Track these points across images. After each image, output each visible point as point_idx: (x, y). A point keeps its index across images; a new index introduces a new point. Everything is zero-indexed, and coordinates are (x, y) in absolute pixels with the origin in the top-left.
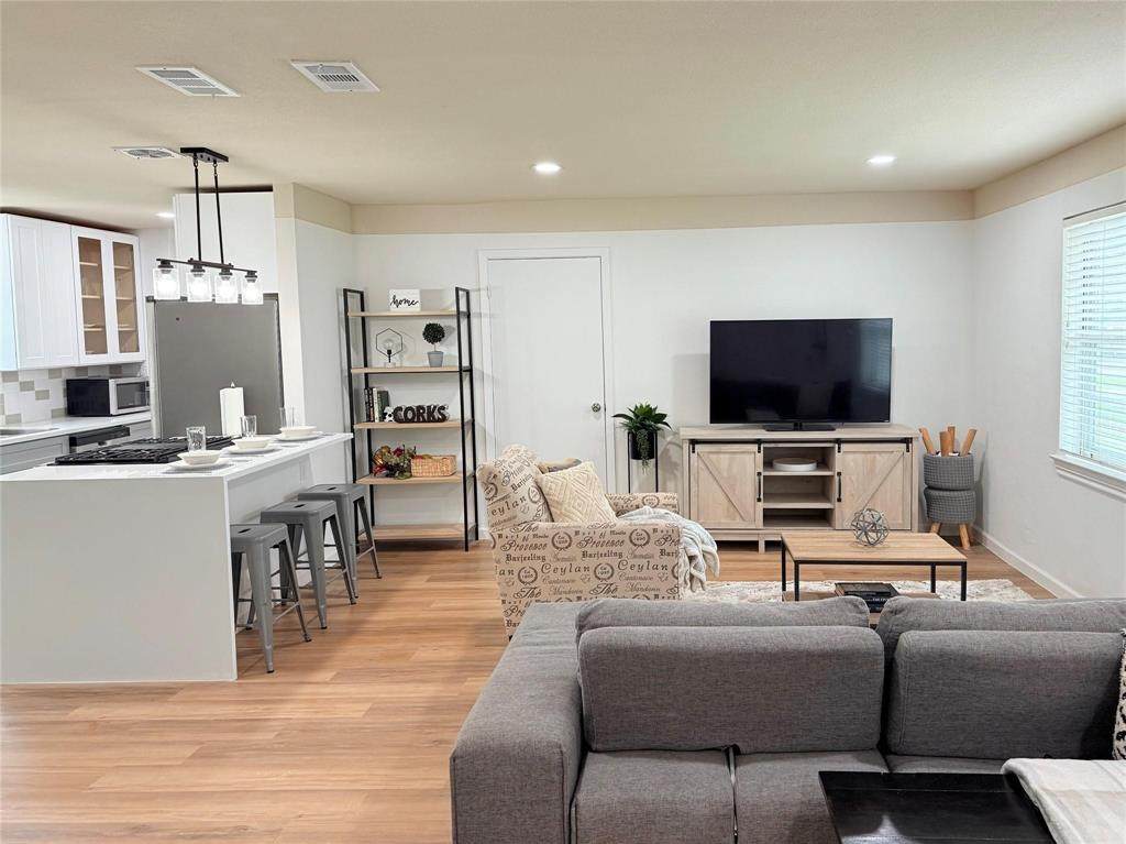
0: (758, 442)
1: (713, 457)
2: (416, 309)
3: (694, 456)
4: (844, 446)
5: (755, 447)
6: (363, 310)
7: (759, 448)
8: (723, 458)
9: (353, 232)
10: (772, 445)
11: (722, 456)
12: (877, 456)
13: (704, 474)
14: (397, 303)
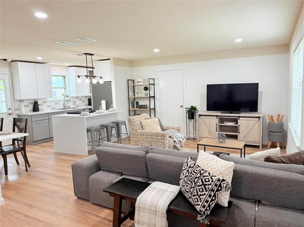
0: (217, 116)
1: (205, 119)
2: (141, 84)
3: (200, 119)
4: (240, 118)
5: (216, 117)
6: (134, 84)
7: (217, 118)
8: (208, 120)
9: (132, 67)
10: (221, 117)
11: (207, 119)
12: (250, 121)
13: (203, 123)
14: (138, 82)
